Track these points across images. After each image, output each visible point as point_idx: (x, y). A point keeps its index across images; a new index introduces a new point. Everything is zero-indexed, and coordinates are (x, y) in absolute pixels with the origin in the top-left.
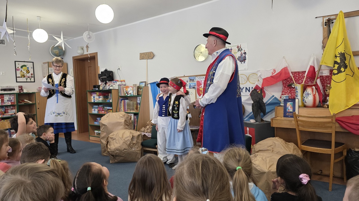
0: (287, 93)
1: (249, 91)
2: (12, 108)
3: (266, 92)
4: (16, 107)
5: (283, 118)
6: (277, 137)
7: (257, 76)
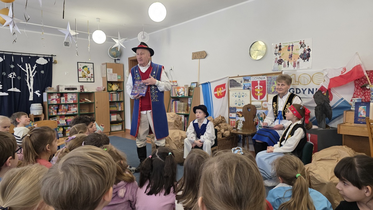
0: (360, 95)
1: (313, 93)
2: (74, 106)
3: (333, 94)
4: (78, 106)
5: (353, 124)
6: (344, 146)
7: (322, 76)
